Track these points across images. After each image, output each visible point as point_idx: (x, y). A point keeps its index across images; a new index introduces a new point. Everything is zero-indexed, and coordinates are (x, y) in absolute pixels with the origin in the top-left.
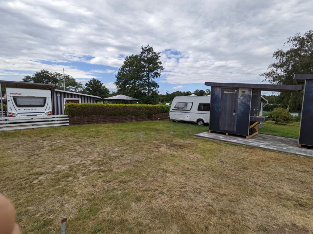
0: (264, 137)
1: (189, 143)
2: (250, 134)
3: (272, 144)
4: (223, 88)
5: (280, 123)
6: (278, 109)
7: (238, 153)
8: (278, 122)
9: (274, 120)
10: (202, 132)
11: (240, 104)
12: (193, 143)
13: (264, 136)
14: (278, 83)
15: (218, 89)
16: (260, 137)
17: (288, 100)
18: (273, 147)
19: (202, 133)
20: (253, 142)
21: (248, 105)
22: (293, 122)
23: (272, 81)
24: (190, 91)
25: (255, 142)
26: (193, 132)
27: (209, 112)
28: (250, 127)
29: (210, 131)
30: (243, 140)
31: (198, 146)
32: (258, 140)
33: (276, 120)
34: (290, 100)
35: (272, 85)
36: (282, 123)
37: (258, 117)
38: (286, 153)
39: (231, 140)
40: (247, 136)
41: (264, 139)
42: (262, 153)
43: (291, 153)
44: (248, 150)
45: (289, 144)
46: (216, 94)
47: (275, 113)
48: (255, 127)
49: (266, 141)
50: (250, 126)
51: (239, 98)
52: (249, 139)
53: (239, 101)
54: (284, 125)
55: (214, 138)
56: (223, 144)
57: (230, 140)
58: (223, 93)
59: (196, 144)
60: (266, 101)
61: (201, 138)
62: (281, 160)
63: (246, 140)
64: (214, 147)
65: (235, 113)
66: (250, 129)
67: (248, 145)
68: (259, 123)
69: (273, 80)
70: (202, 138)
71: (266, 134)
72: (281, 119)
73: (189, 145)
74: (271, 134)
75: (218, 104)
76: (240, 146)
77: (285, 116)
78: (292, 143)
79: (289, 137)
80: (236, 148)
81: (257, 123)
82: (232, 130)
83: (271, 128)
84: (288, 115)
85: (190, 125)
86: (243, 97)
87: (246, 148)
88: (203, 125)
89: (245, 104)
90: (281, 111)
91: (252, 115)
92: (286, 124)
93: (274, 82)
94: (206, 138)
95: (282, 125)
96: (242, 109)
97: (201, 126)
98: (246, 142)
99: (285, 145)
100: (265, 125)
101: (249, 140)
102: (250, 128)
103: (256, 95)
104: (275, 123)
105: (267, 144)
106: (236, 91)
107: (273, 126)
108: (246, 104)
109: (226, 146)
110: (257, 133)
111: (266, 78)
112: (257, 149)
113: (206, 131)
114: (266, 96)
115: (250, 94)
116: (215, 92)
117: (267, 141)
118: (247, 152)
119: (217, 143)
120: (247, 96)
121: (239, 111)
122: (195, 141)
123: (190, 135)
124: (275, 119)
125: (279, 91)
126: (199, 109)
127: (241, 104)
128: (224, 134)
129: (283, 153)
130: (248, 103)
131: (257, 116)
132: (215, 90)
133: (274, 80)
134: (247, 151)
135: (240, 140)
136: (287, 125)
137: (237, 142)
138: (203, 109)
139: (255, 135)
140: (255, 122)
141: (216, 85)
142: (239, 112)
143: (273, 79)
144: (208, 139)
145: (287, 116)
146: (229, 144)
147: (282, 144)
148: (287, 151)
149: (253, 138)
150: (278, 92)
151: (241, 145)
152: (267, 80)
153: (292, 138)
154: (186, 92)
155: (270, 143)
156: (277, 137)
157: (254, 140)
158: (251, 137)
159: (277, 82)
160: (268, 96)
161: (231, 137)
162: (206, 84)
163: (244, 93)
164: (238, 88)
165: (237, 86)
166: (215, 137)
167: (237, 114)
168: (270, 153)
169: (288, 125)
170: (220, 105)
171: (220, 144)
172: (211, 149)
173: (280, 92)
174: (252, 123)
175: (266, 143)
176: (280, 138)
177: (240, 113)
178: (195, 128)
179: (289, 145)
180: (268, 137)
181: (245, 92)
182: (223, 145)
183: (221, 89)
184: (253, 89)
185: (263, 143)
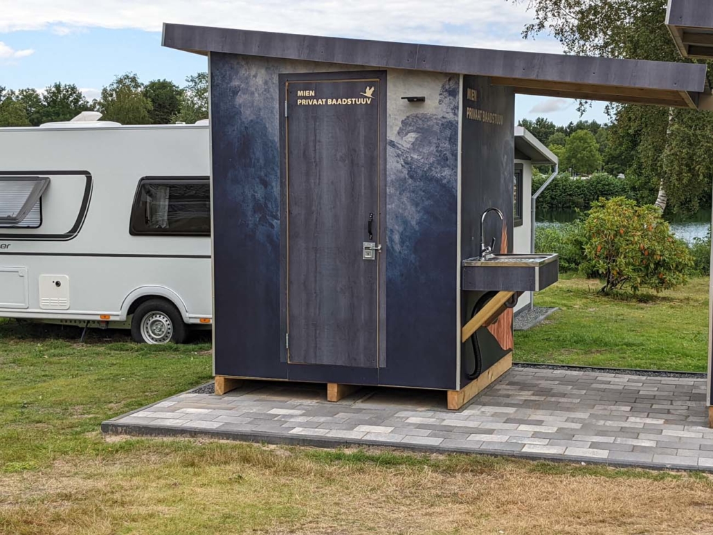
0: (543, 383)
1: (67, 497)
2: (468, 378)
3: (586, 427)
4: (288, 70)
5: (627, 288)
6: (611, 202)
7: (401, 513)
8: (614, 285)
9: (593, 274)
10: (169, 395)
11: (401, 184)
12: (100, 484)
13: (547, 379)
14: (606, 45)
15: (259, 81)
16: (523, 386)
17: (659, 150)
18: (594, 445)
19: (166, 403)
20: (489, 426)
21: (444, 186)
22: (684, 282)
23: (573, 32)
24: (73, 89)
25: (498, 426)
26: (96, 402)
27: (205, 245)
28: (464, 332)
29: (219, 382)
30: (432, 421)
31: (134, 510)
32: (511, 410)
33: (605, 276)
34: (667, 152)
35: (577, 57)
36: (635, 288)
37: (504, 260)
38: (655, 473)
39: (361, 432)
40: (454, 388)
41: (547, 399)
42: (536, 487)
43: (678, 468)
44: (457, 482)
45: (669, 412)
46: (248, 115)
47: (598, 232)
48: (492, 329)
49: (557, 407)
50: (464, 323)
51: (393, 144)
52: (461, 409)
53: (394, 165)
54: (645, 299)
55: (247, 429)
56: (308, 464)
57: (351, 428)
58: (293, 106)
59: (117, 496)
60: (547, 160)
61: (159, 439)
62: (632, 516)
63: (450, 419)
64: (251, 498)
65: (372, 245)
66: (463, 344)
67: (460, 452)
68: (512, 301)
69: (579, 29)
70: (168, 440)
71: (554, 367)
72: (627, 264)
73: (65, 508)
74: (580, 359)
75: (265, 184)
76: (411, 462)
77: (646, 244)
78: (680, 406)
79: (667, 373)
80: (391, 481)
81: (502, 297)
82: (362, 362)
83: (584, 322)
84: (662, 237)
85: (80, 347)
86: (412, 137)
87: (450, 470)
88: (176, 339)
89: (428, 179)
90: (629, 218)
91: (472, 250)
92: (653, 292)
93: (585, 37)
94: (194, 433)
95: (633, 303)
96: (413, 215)
97: (163, 349)
98: (449, 429)
99: (648, 421)
100: (550, 312)
101: (466, 412)
102: (467, 336)
103: (486, 119)
104: (604, 293)
105: (560, 430)
106: (369, 92)
107: (592, 309)
108: (431, 179)
109: (330, 480)
110: (505, 364)
111: (541, 14)
112: (510, 467)
113: (198, 383)
114: (552, 126)
115: (450, 116)
116: (240, 99)
117: (562, 409)
118: (455, 498)
119: (268, 464)
120: (436, 128)
121: (398, 228)
122: (116, 469)
123: (75, 431)
124: (602, 266)
125: (611, 99)
126: (142, 224)
127: (404, 180)
128: (317, 390)
129: (639, 475)
130: (447, 172)
131: (497, 253)
132: (236, 83)
133: (585, 29)
134: (455, 488)
135: (412, 420)
136: (657, 298)
137: (397, 439)
138: (170, 221)
139: (499, 380)
140: (492, 294)
141: (240, 50)
142: (397, 238)
143: (576, 22)
144: (207, 440)
145: (658, 248)
146: (349, 459)
147: (636, 421)
148: (658, 460)
149: (485, 399)
150: (607, 103)
151: (418, 456)
152: (546, 24)
153: (682, 374)
154: (41, 92)
155: (573, 420)
156: (609, 377)
157: (489, 410)
158: (478, 395)
159: (599, 40)
160: (565, 125)
161: (359, 411)
162: (176, 36)
163: (420, 111)
164: (381, 74)
165: (375, 63)
166: (257, 418)
167: (389, 251)
168: (575, 485)
169: (664, 299)
170: (276, 190)
171: (290, 470)
172: (226, 517)
173: (615, 104)
174: (474, 302)
175: (553, 422)
176: (622, 380)
177: (402, 242)
178: (114, 370)
179: (667, 422)
180: (564, 381)
181: (422, 100)
182: (309, 473)
183: (276, 79)
184: (469, 81)
185: (539, 423)
